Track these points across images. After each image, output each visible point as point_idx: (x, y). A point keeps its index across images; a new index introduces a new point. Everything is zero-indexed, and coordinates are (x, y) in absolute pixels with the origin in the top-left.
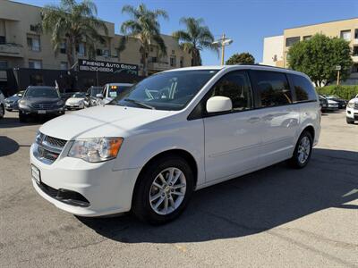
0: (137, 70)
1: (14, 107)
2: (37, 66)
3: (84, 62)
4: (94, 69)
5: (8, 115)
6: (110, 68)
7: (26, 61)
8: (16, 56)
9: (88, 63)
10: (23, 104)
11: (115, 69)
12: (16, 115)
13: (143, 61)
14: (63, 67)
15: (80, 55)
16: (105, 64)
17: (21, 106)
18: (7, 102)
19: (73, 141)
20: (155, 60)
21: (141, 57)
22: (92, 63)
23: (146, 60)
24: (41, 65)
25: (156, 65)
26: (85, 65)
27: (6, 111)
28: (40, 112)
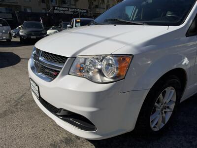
0: (87, 12)
1: (17, 35)
2: (29, 11)
3: (56, 8)
4: (62, 12)
5: (13, 39)
6: (71, 11)
7: (22, 8)
8: (17, 4)
9: (58, 8)
10: (22, 32)
11: (74, 12)
12: (18, 40)
13: (90, 8)
14: (44, 11)
15: (54, 4)
16: (68, 9)
17: (20, 33)
18: (13, 32)
19: (74, 58)
20: (97, 7)
21: (89, 5)
22: (61, 9)
23: (92, 7)
24: (31, 10)
25: (98, 10)
26: (57, 9)
27: (12, 37)
28: (32, 37)
